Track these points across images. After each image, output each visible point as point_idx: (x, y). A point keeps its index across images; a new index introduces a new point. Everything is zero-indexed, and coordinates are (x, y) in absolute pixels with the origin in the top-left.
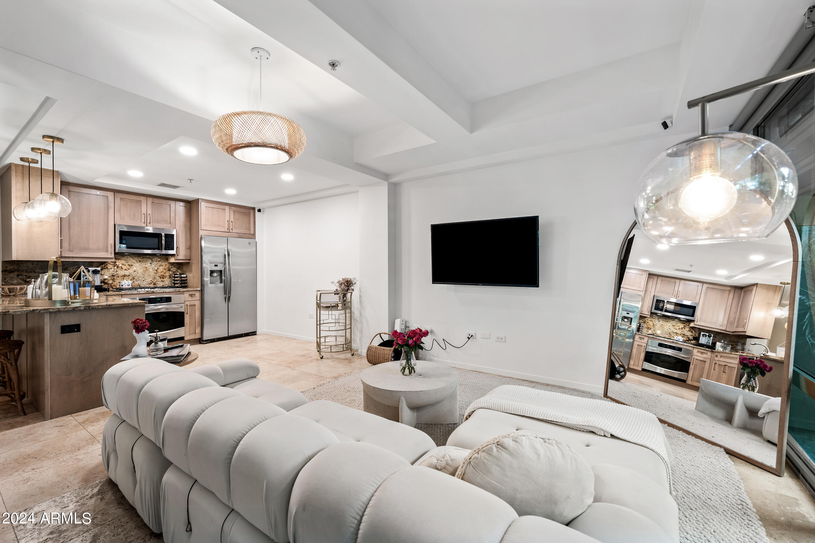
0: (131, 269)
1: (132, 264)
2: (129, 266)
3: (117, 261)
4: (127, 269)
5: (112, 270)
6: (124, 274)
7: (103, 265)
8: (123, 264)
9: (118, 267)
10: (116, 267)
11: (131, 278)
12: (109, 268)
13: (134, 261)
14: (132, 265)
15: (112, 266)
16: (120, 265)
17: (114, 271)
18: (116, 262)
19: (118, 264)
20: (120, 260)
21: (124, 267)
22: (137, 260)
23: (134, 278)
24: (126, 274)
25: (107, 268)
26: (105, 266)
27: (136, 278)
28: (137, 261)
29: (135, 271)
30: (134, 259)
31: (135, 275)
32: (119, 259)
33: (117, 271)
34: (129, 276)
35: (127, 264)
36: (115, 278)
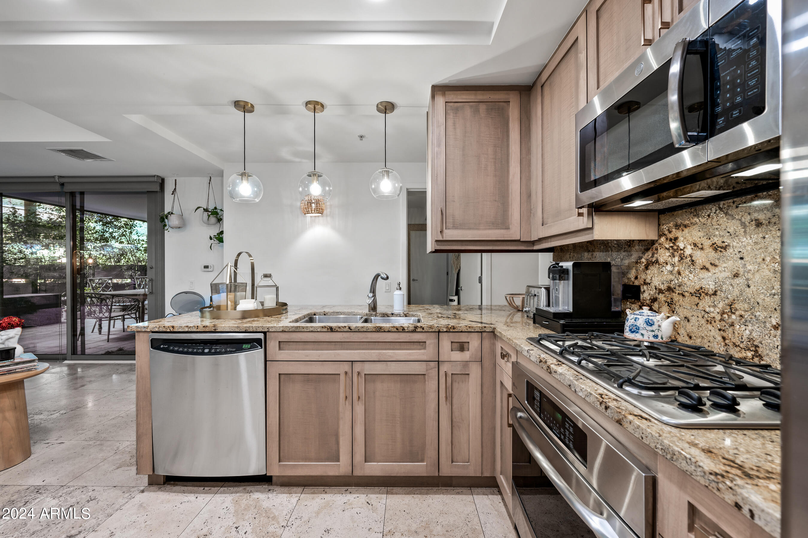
0: (722, 265)
1: (728, 241)
2: (716, 250)
3: (679, 234)
4: (708, 265)
5: (669, 267)
6: (697, 287)
7: (650, 253)
8: (695, 245)
9: (682, 258)
10: (676, 259)
11: (721, 305)
12: (661, 260)
13: (733, 226)
14: (725, 248)
15: (668, 254)
16: (688, 251)
17: (671, 272)
18: (676, 239)
19: (681, 246)
20: (686, 230)
21: (700, 257)
22: (747, 219)
23: (731, 307)
24: (704, 283)
25: (657, 261)
26: (653, 256)
27: (740, 306)
28: (744, 225)
29: (736, 275)
30: (734, 218)
31: (736, 292)
32: (686, 226)
33: (679, 273)
34: (715, 293)
35: (709, 242)
36: (676, 297)
